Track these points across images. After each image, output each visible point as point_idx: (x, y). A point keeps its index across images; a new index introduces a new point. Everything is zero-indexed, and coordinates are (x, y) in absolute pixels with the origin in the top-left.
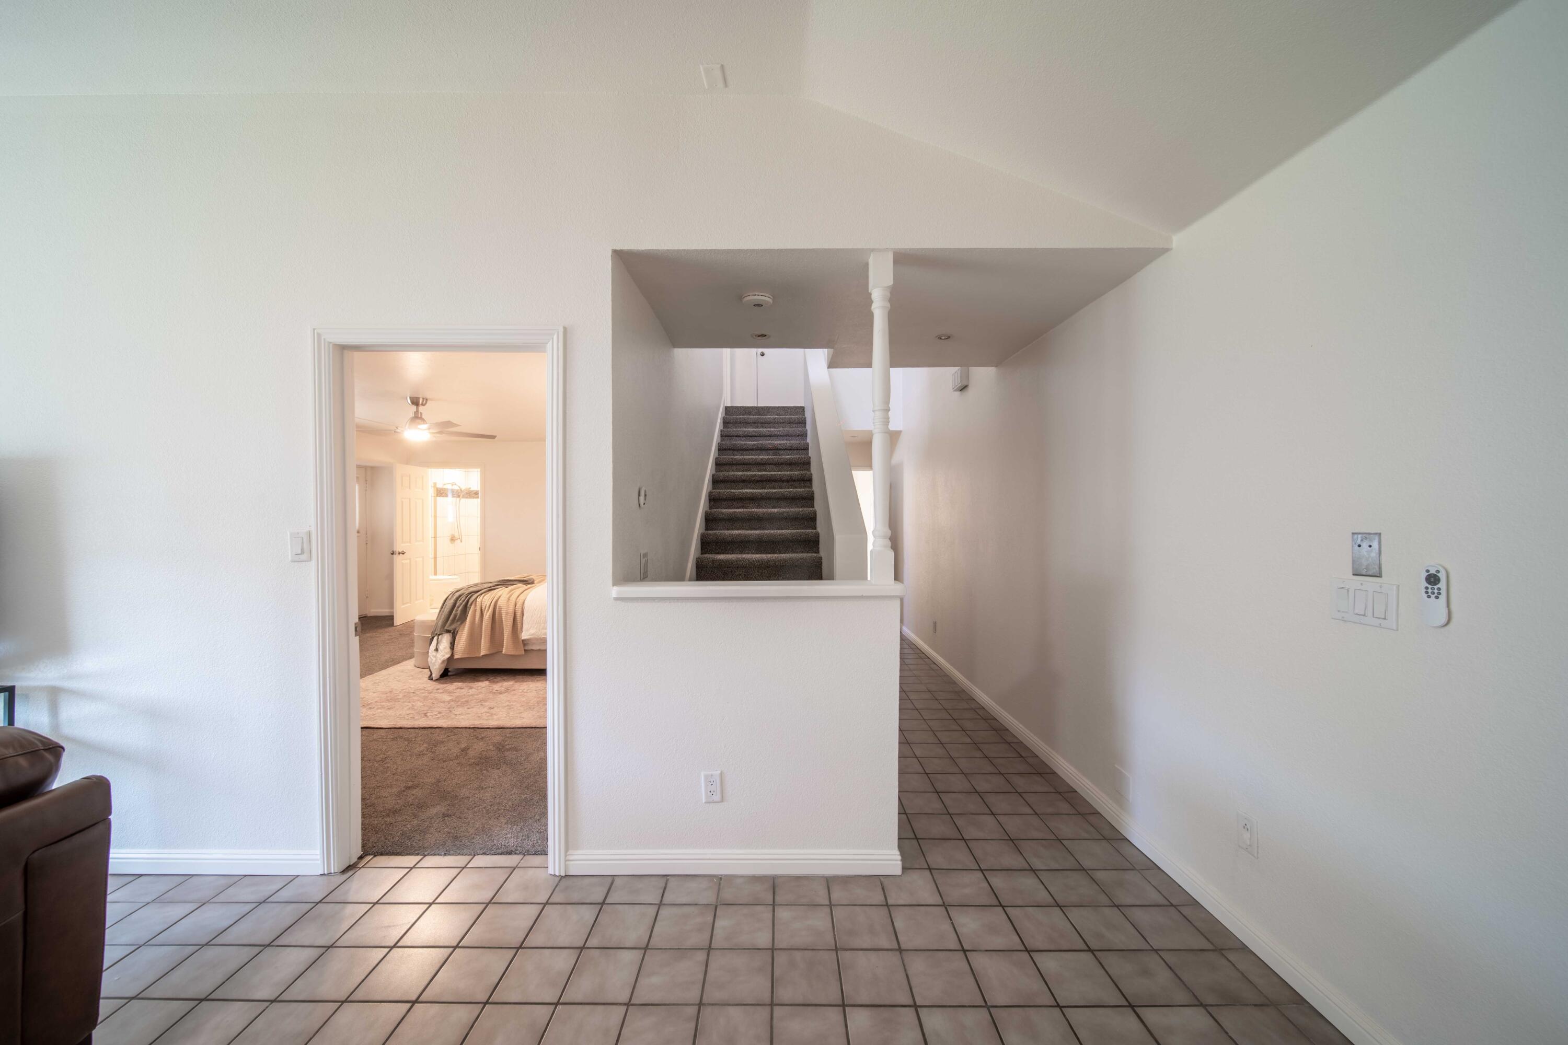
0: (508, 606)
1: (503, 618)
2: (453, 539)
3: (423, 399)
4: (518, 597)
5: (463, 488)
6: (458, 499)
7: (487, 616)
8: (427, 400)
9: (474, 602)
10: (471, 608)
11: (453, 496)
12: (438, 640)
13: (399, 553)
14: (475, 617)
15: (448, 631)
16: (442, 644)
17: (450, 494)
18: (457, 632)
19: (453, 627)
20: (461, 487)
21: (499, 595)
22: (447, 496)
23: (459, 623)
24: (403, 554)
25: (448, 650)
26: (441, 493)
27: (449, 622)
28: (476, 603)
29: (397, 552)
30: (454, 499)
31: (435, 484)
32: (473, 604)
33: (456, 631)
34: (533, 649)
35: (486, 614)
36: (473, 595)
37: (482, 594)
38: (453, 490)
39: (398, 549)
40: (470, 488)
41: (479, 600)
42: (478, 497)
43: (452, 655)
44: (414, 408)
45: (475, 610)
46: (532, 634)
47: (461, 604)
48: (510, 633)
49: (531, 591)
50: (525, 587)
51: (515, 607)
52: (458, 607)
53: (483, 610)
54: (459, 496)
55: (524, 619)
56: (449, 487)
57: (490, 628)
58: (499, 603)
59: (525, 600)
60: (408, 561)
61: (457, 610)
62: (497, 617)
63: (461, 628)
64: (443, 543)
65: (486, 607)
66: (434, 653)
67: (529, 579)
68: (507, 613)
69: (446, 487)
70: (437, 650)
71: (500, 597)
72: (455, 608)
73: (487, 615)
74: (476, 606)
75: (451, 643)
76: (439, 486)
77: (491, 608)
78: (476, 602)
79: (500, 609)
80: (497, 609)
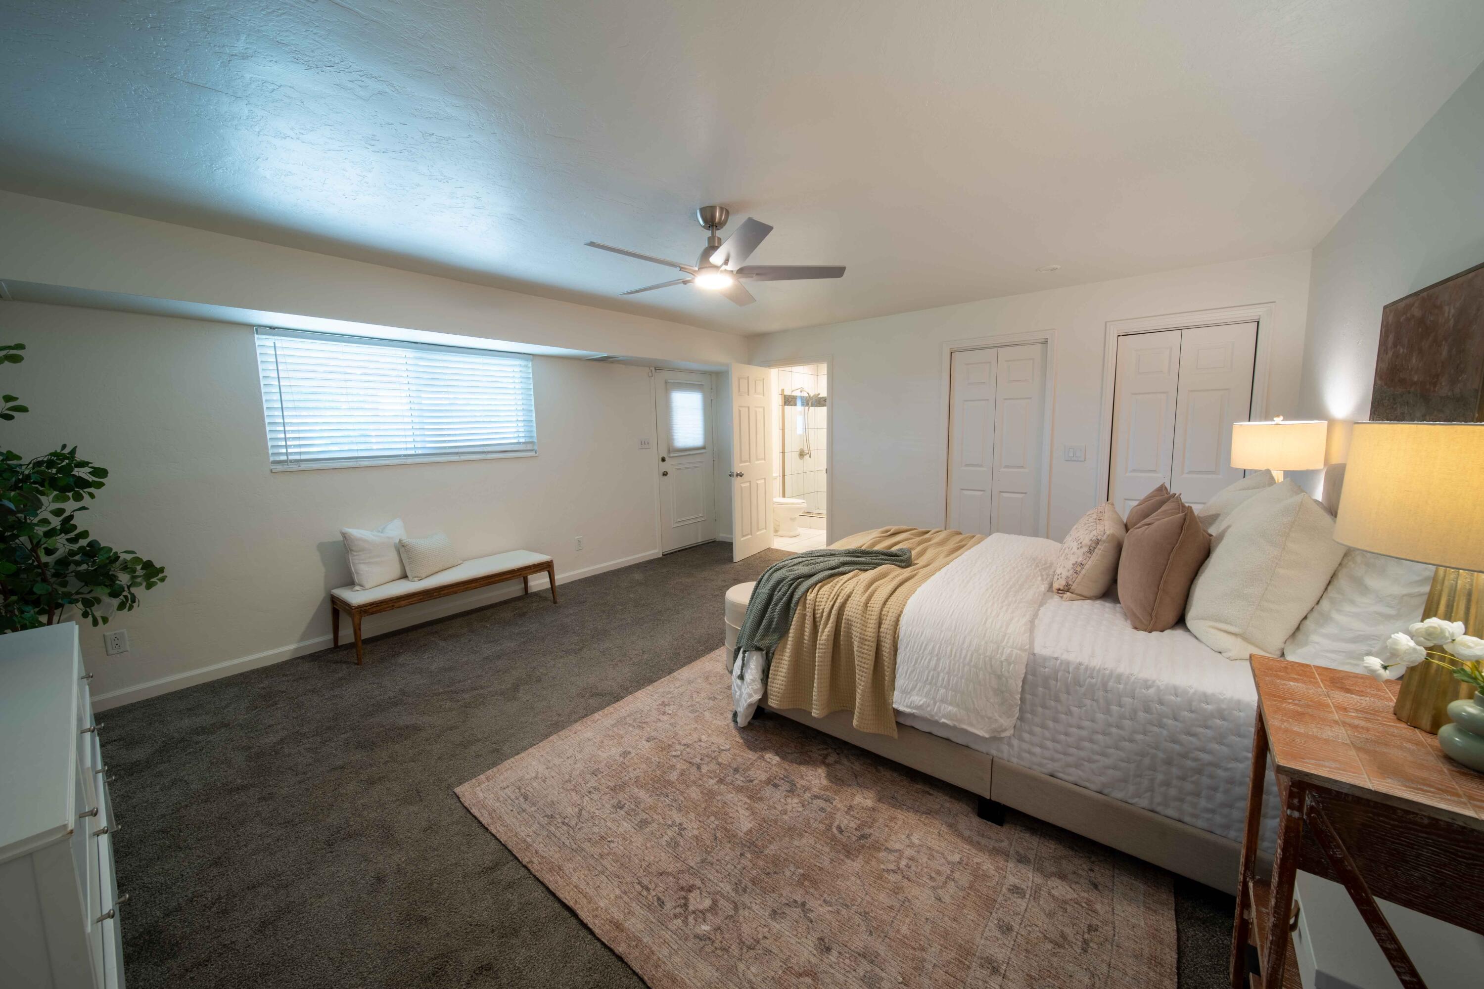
0: (864, 625)
1: (856, 648)
2: (802, 454)
3: (722, 209)
4: (885, 603)
5: (812, 395)
6: (807, 408)
7: (824, 638)
8: (728, 213)
9: (802, 599)
10: (797, 611)
11: (803, 405)
12: (743, 660)
13: (737, 475)
14: (804, 631)
15: (758, 649)
16: (749, 671)
17: (799, 403)
18: (773, 654)
19: (766, 642)
20: (810, 393)
21: (847, 591)
22: (795, 405)
23: (776, 636)
24: (741, 476)
25: (758, 685)
26: (789, 401)
27: (760, 631)
28: (805, 603)
29: (735, 474)
30: (803, 408)
31: (783, 390)
32: (801, 604)
33: (771, 651)
34: (917, 727)
35: (823, 632)
36: (802, 582)
37: (816, 584)
38: (802, 398)
39: (736, 470)
40: (819, 394)
41: (811, 596)
42: (825, 406)
43: (765, 696)
44: (709, 233)
45: (804, 617)
46: (916, 708)
47: (781, 599)
48: (870, 681)
49: (912, 591)
50: (898, 573)
51: (880, 627)
52: (776, 604)
53: (818, 620)
54: (807, 405)
55: (898, 661)
56: (797, 393)
57: (830, 663)
58: (849, 611)
59: (899, 616)
60: (748, 484)
61: (774, 611)
62: (842, 647)
63: (779, 648)
64: (792, 458)
65: (822, 613)
66: (739, 682)
67: (901, 550)
68: (863, 640)
69: (794, 394)
70: (741, 677)
71: (849, 596)
72: (771, 607)
73: (825, 633)
74: (805, 607)
75: (763, 671)
76: (787, 393)
77: (831, 621)
78: (805, 599)
79: (849, 625)
80: (843, 625)
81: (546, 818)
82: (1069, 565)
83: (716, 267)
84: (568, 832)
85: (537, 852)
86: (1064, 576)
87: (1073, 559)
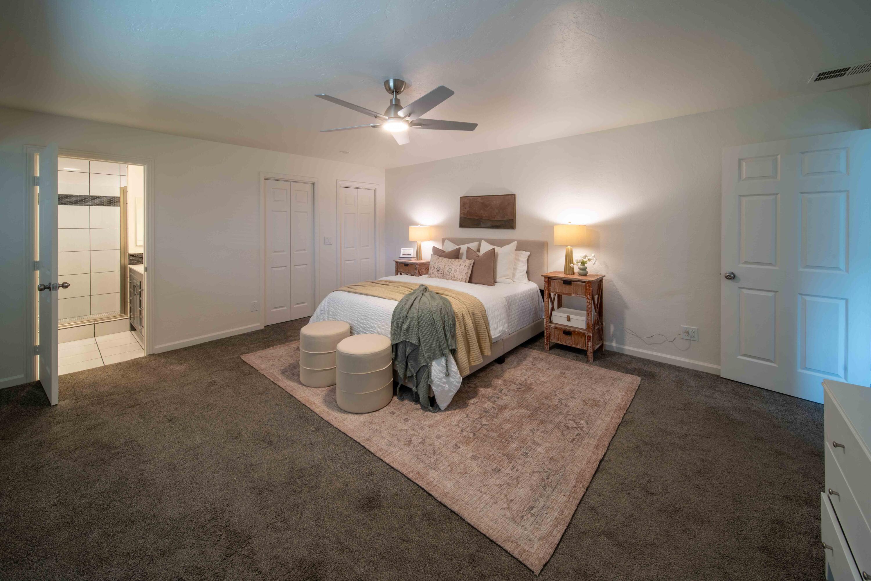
81: (547, 490)
82: (464, 274)
83: (399, 118)
84: (554, 475)
85: (575, 487)
86: (464, 278)
87: (465, 272)
